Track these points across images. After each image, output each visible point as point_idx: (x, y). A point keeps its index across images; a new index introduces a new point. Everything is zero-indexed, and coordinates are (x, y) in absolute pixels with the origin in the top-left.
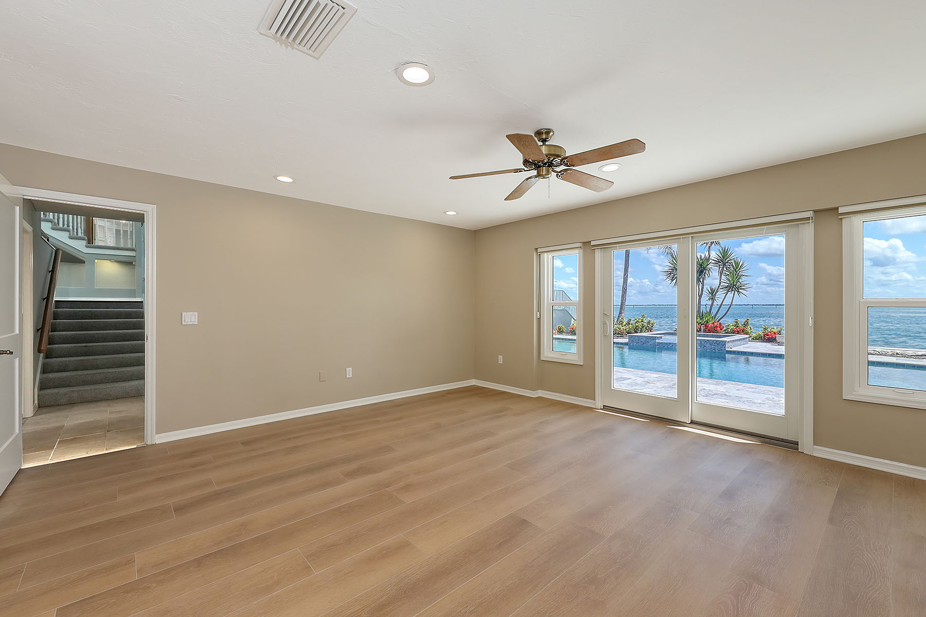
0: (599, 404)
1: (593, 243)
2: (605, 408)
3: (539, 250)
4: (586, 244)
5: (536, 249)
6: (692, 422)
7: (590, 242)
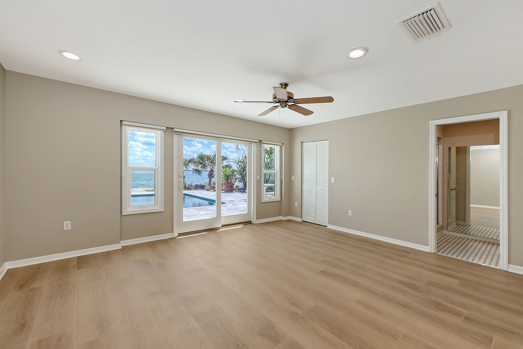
0: (176, 234)
1: (175, 130)
2: (180, 235)
3: (124, 123)
4: (169, 129)
5: (121, 121)
6: (222, 226)
7: (173, 128)
